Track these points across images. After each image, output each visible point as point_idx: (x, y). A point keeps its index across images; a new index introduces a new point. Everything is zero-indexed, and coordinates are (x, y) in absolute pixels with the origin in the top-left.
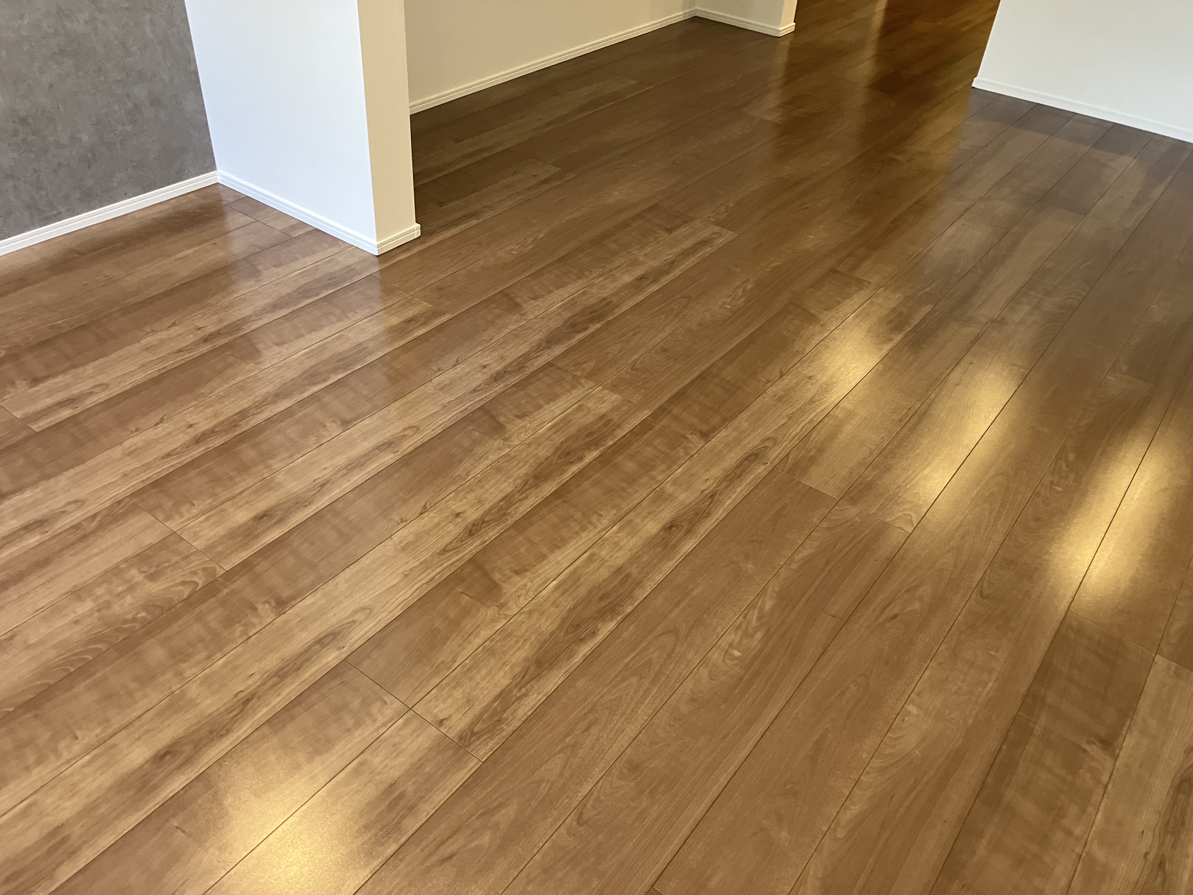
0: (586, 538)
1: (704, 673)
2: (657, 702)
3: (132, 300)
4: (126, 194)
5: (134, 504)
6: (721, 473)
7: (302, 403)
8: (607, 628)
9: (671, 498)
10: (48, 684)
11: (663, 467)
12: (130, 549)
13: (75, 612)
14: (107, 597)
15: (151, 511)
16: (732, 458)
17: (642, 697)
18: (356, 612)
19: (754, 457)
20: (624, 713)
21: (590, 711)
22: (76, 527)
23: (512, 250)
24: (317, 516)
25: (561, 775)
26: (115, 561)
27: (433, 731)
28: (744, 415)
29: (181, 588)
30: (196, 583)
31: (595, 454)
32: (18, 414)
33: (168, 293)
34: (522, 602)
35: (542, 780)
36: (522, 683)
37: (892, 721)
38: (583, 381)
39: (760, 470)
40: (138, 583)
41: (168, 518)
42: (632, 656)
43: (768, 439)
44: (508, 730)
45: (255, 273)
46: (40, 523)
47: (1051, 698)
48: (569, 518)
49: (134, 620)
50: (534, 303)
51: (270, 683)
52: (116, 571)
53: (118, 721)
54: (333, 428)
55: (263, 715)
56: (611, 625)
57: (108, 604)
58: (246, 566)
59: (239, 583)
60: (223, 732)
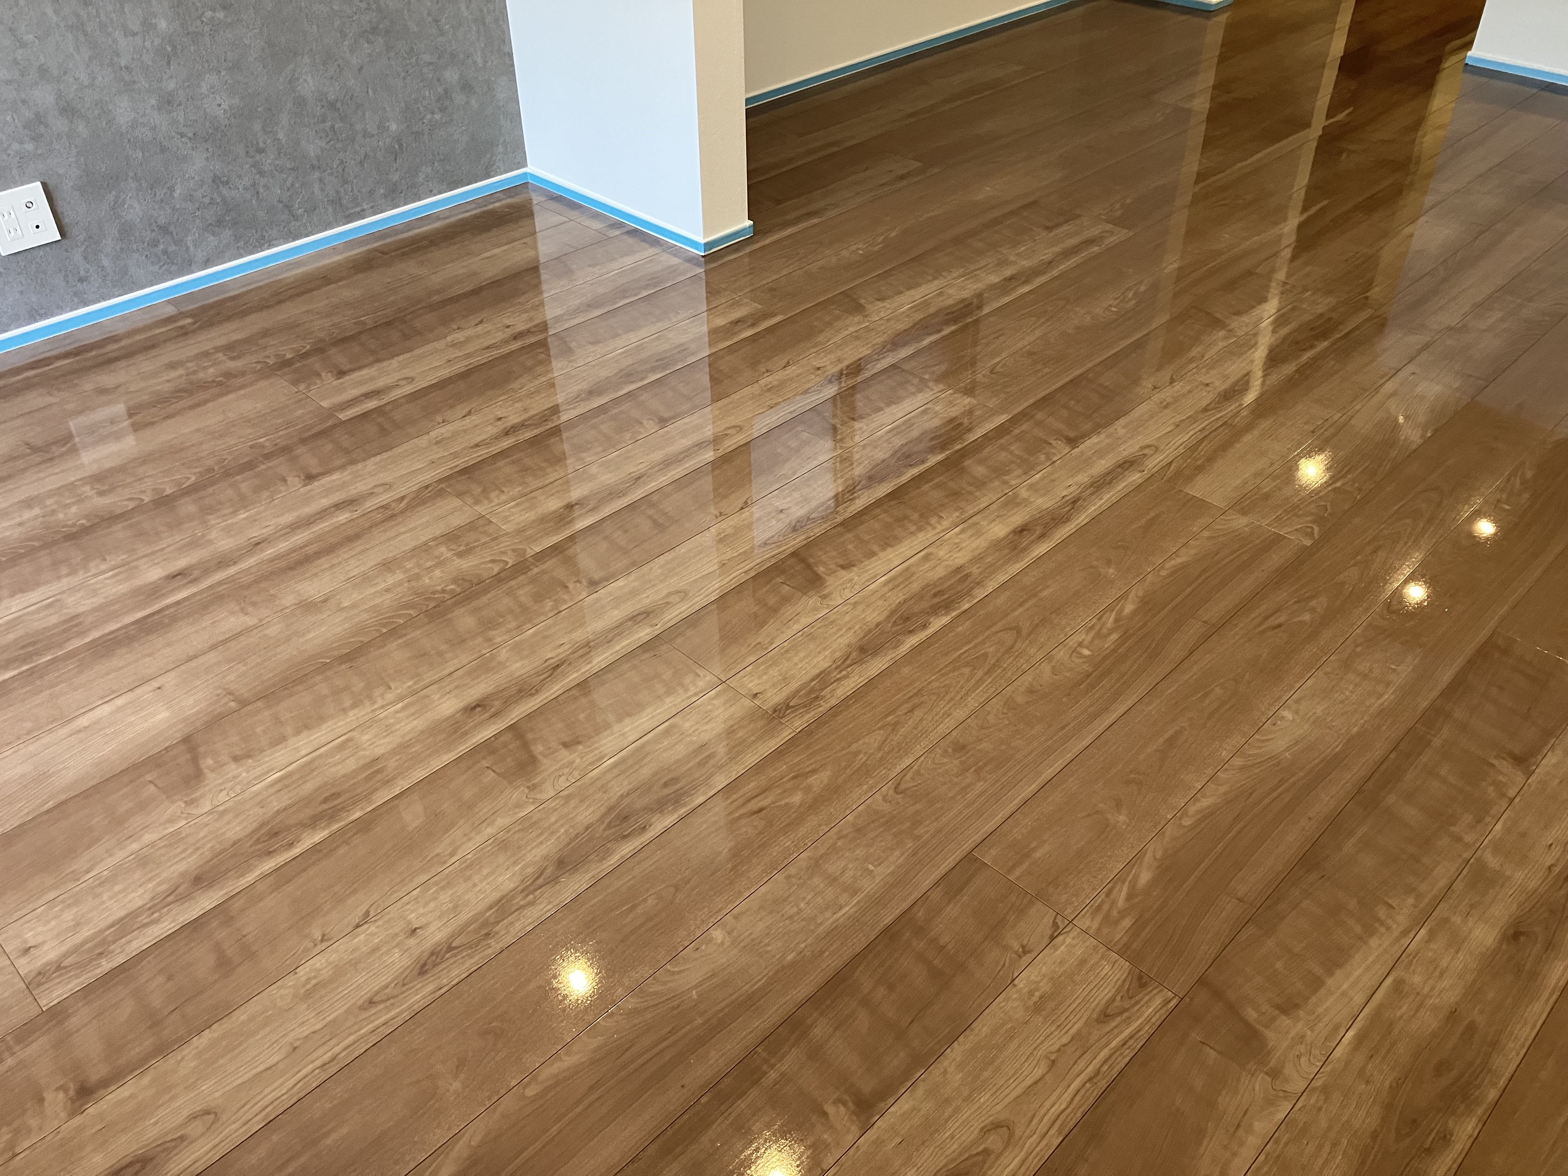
0: (922, 538)
1: (1046, 669)
2: (991, 690)
3: (436, 298)
4: (431, 191)
5: (442, 488)
6: (1087, 479)
7: (617, 401)
8: (939, 622)
9: (1025, 502)
10: (362, 642)
11: (1018, 472)
12: (439, 529)
13: (385, 581)
14: (417, 570)
15: (460, 495)
16: (1102, 465)
17: (973, 686)
18: (669, 594)
19: (1128, 464)
20: (952, 699)
21: (916, 695)
22: (385, 507)
23: (858, 249)
24: (632, 506)
25: (879, 749)
26: (423, 539)
27: (747, 702)
28: (1122, 421)
29: (490, 565)
30: (507, 563)
31: (940, 457)
32: (325, 404)
33: (475, 292)
34: (847, 594)
35: (860, 752)
36: (843, 666)
37: (1261, 724)
38: (931, 384)
39: (1135, 478)
40: (447, 559)
41: (477, 502)
42: (966, 648)
43: (1149, 446)
44: (825, 706)
45: (568, 273)
46: (350, 503)
47: (1459, 714)
48: (906, 517)
49: (443, 591)
50: (881, 304)
51: (580, 652)
52: (424, 548)
53: (430, 676)
54: (651, 426)
55: (574, 679)
56: (945, 620)
57: (417, 577)
58: (556, 549)
59: (549, 564)
60: (533, 691)
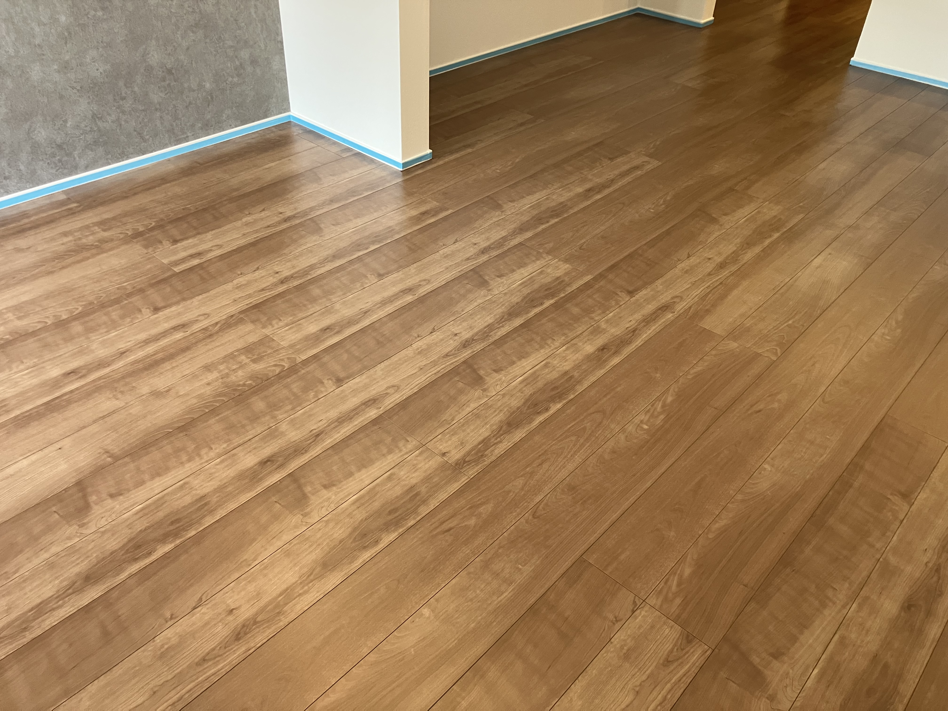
0: (543, 353)
1: (622, 437)
2: (589, 451)
3: (235, 194)
4: (230, 125)
5: (241, 318)
6: (640, 317)
7: (351, 262)
8: (555, 407)
9: (604, 331)
10: (192, 418)
11: (599, 312)
12: (240, 344)
13: (206, 378)
14: (227, 371)
15: (253, 322)
16: (650, 308)
17: (578, 448)
18: (388, 388)
19: (665, 308)
20: (566, 457)
21: (542, 454)
22: (206, 329)
23: (497, 169)
24: (362, 331)
25: (522, 489)
26: (230, 351)
27: (439, 459)
28: (660, 281)
29: (274, 368)
30: (284, 366)
31: (552, 301)
32: (165, 261)
33: (260, 190)
34: (498, 388)
35: (510, 491)
36: (498, 435)
37: (752, 473)
38: (544, 255)
39: (669, 316)
40: (246, 364)
41: (264, 327)
42: (573, 424)
43: (677, 297)
44: (487, 461)
45: (317, 180)
46: (183, 326)
47: (868, 466)
48: (532, 339)
49: (244, 385)
50: (512, 204)
51: (333, 426)
52: (231, 356)
53: (237, 441)
54: (373, 279)
55: (329, 443)
56: (559, 406)
57: (227, 375)
58: (315, 357)
59: (311, 367)
60: (303, 451)
